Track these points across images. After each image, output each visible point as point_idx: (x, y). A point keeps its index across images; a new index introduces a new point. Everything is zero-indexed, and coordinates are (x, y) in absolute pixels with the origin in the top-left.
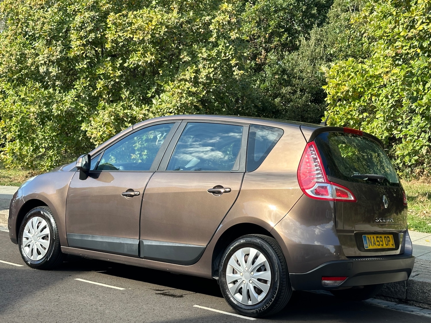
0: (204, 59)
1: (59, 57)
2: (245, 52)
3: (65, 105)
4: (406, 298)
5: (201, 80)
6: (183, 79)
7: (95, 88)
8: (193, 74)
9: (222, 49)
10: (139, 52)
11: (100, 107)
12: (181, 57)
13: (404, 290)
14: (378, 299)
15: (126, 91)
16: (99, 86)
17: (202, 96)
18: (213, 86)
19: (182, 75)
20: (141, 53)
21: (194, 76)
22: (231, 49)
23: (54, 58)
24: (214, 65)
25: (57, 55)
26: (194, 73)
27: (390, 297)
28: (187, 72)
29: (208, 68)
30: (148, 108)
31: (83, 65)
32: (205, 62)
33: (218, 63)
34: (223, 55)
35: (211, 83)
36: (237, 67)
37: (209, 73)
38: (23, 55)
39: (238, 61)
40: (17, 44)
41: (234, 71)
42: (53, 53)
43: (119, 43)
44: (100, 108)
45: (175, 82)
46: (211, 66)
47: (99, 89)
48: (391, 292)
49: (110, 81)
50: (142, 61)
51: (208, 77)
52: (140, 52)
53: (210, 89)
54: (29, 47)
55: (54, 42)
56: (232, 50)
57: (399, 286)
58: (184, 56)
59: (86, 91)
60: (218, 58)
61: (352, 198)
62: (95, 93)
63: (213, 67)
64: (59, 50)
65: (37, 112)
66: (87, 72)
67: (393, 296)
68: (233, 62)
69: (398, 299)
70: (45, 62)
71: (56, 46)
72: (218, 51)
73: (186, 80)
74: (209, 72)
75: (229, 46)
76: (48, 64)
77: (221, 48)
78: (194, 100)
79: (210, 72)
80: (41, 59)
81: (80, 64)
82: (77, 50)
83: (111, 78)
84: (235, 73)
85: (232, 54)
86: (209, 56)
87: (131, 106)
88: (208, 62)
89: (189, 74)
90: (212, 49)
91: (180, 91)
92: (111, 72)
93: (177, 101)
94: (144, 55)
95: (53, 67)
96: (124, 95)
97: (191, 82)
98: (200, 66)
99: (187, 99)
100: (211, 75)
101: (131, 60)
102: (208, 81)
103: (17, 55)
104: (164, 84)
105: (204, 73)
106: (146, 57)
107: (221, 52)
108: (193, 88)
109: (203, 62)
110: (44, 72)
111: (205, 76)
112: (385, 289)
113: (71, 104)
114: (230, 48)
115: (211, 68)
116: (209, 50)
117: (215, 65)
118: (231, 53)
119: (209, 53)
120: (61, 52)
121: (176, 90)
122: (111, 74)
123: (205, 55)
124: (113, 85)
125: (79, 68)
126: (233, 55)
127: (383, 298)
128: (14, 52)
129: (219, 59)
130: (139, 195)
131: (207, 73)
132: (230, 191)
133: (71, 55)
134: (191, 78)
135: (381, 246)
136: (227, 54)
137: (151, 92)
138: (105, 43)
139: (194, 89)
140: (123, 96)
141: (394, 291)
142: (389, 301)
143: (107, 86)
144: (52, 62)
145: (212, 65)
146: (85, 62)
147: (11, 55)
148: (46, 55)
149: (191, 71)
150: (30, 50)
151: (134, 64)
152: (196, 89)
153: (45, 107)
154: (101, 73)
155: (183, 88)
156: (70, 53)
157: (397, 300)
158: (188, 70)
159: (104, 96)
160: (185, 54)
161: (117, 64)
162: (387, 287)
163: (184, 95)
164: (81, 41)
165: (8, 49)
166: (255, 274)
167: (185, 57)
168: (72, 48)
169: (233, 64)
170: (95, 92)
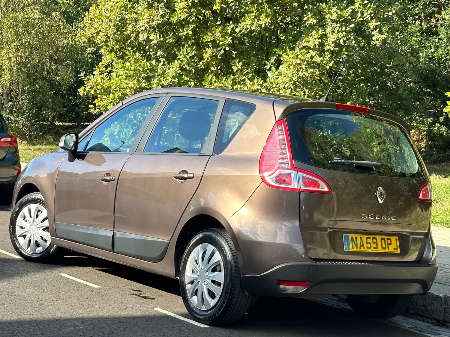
0: (333, 21)
1: (159, 22)
2: (390, 11)
3: (166, 80)
4: (444, 319)
5: (327, 48)
6: (307, 46)
7: (201, 59)
8: (317, 40)
9: (359, 8)
10: (252, 14)
11: (206, 81)
12: (305, 19)
13: (441, 309)
14: (414, 318)
15: (239, 62)
16: (206, 56)
17: (328, 67)
18: (344, 54)
19: (305, 41)
20: (255, 16)
21: (319, 42)
22: (370, 7)
23: (154, 23)
24: (346, 28)
25: (159, 20)
26: (319, 39)
27: (427, 317)
28: (310, 38)
29: (338, 31)
30: (261, 83)
31: (188, 31)
32: (334, 25)
33: (352, 26)
34: (359, 15)
35: (341, 50)
36: (378, 30)
37: (339, 39)
38: (123, 21)
39: (379, 23)
40: (117, 8)
41: (374, 35)
42: (154, 17)
43: (230, 3)
44: (207, 83)
45: (296, 51)
46: (342, 30)
47: (206, 60)
48: (428, 310)
49: (220, 50)
50: (255, 25)
51: (337, 44)
52: (254, 14)
53: (340, 59)
54: (132, 12)
55: (156, 4)
56: (371, 9)
57: (436, 304)
58: (308, 18)
59: (192, 62)
60: (352, 19)
61: (326, 189)
62: (201, 65)
63: (345, 31)
64: (161, 13)
65: (135, 87)
66: (193, 39)
67: (429, 316)
68: (372, 24)
69: (435, 319)
70: (146, 29)
71: (158, 9)
72: (354, 10)
73: (309, 48)
74: (338, 37)
75: (367, 4)
76: (149, 31)
77: (357, 7)
78: (315, 73)
79: (340, 37)
80: (141, 25)
81: (185, 30)
82: (180, 13)
83: (220, 46)
84: (374, 38)
85: (371, 13)
86: (340, 17)
87: (244, 80)
88: (338, 25)
89: (313, 40)
90: (346, 8)
91: (298, 62)
92: (221, 39)
93: (293, 74)
94: (257, 17)
95: (154, 35)
96: (236, 66)
97: (316, 50)
98: (329, 30)
99: (307, 71)
100: (341, 41)
101: (243, 24)
102: (336, 49)
103: (116, 20)
104: (283, 53)
105: (332, 38)
106: (260, 20)
107: (358, 11)
108: (318, 57)
109: (331, 25)
110: (144, 41)
111: (333, 42)
112: (422, 306)
113: (174, 77)
114: (368, 6)
115: (342, 32)
116: (341, 10)
117: (348, 29)
118: (369, 13)
119: (340, 13)
120: (163, 16)
121: (294, 60)
122: (220, 41)
123: (335, 17)
124: (222, 55)
125: (184, 35)
126: (372, 15)
127: (420, 318)
128: (113, 18)
129: (354, 20)
130: (114, 180)
131: (336, 39)
132: (193, 178)
133: (174, 19)
134: (315, 45)
135: (372, 249)
136: (365, 14)
137: (270, 63)
138: (214, 4)
139: (318, 59)
140: (235, 69)
141: (431, 309)
142: (426, 322)
143: (216, 56)
144: (153, 28)
145: (344, 29)
146: (191, 28)
147: (110, 21)
148: (146, 20)
149: (315, 37)
150: (131, 14)
151: (246, 29)
152: (322, 58)
153: (144, 81)
154: (209, 40)
155: (302, 58)
156: (173, 17)
157: (434, 321)
158: (311, 35)
159: (212, 69)
160: (310, 16)
161: (228, 30)
162: (424, 304)
163: (303, 66)
164: (186, 2)
165: (108, 15)
166: (210, 275)
167: (310, 20)
168: (176, 11)
169: (372, 27)
170: (201, 63)
